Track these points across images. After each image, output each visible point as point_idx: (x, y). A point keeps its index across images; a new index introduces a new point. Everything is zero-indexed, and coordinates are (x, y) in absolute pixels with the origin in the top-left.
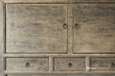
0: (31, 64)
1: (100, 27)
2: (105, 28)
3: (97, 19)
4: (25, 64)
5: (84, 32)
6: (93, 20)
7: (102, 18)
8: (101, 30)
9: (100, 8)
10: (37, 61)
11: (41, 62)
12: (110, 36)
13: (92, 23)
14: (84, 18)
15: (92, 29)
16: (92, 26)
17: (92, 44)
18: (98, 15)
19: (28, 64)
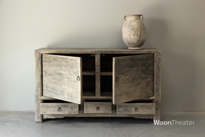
0: (63, 109)
1: (133, 78)
2: (136, 77)
3: (131, 70)
4: (57, 109)
5: (122, 83)
6: (128, 71)
7: (134, 69)
8: (133, 80)
9: (133, 60)
10: (68, 106)
11: (72, 107)
12: (139, 84)
13: (127, 75)
14: (122, 71)
15: (127, 79)
16: (127, 77)
17: (127, 93)
18: (131, 66)
19: (60, 108)
